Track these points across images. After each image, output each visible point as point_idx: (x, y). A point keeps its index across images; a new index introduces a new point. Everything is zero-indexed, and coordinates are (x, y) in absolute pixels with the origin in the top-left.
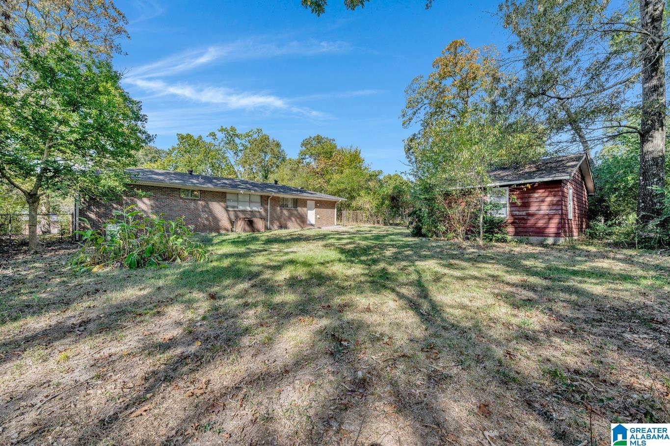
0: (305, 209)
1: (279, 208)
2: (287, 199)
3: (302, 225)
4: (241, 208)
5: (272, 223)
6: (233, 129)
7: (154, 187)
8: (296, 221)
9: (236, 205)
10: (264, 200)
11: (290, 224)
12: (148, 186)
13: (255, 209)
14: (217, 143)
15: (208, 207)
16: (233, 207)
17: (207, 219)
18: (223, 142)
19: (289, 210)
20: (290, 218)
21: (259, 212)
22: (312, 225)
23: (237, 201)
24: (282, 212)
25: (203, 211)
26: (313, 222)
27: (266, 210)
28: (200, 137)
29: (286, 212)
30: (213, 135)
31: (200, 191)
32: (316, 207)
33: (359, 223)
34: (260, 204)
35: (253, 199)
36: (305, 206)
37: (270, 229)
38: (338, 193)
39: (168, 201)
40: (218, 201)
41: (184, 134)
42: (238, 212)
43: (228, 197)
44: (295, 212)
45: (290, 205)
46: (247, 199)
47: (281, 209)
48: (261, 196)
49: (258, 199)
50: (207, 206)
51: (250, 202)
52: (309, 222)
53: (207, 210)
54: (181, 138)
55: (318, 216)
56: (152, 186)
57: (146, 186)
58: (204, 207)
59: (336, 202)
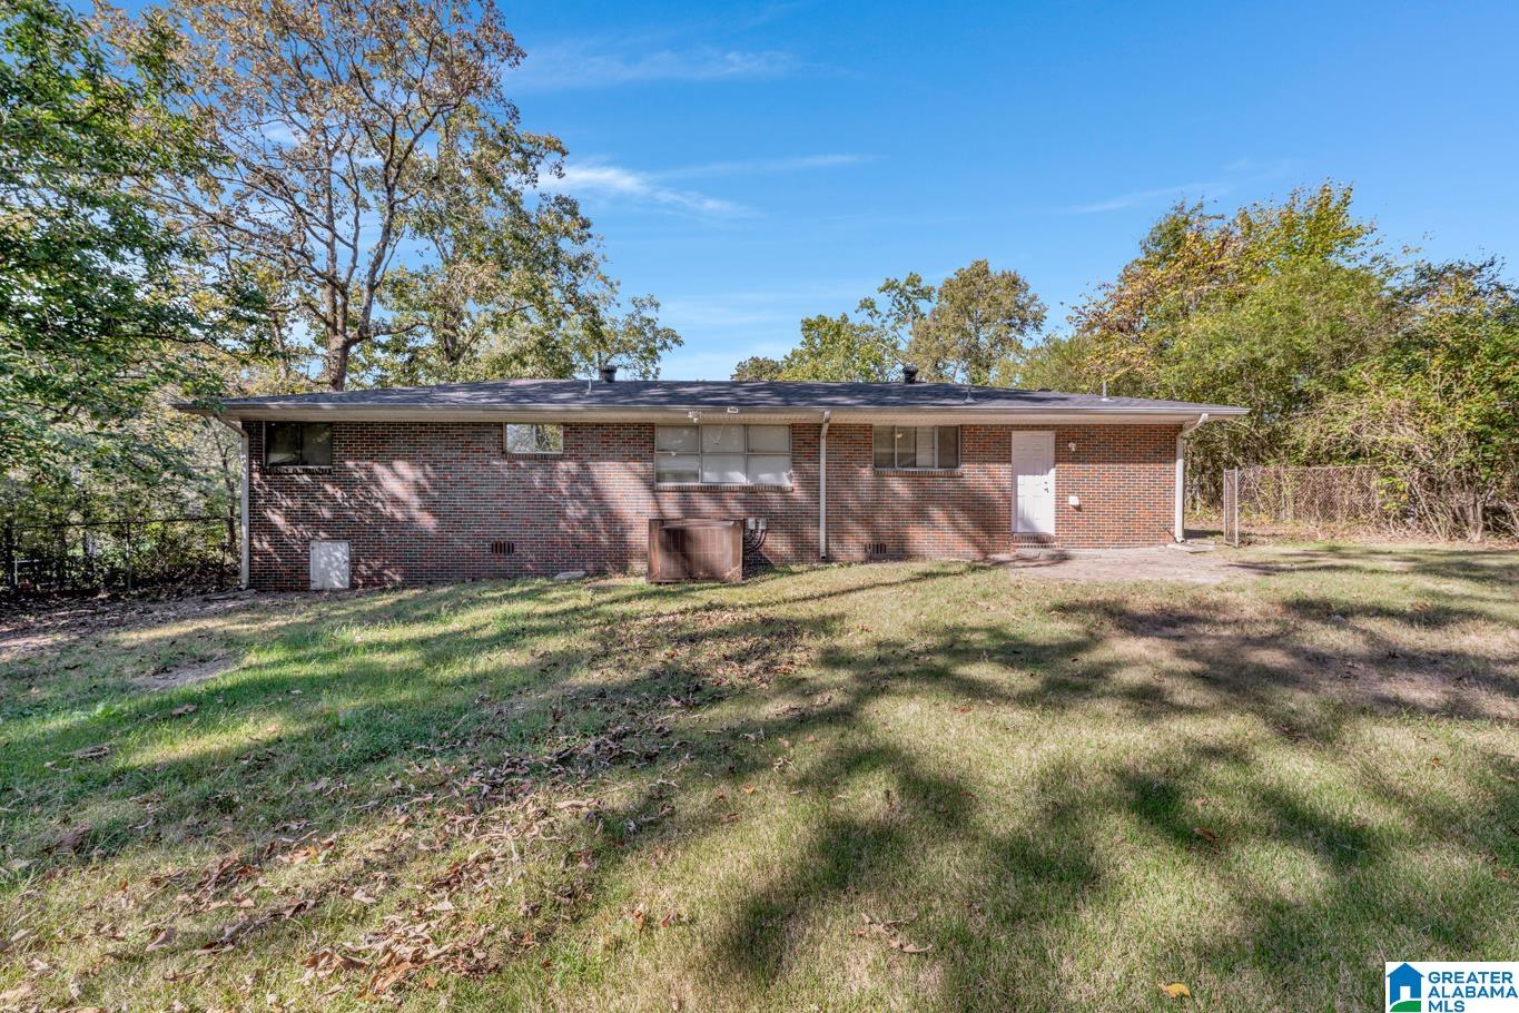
0: (1001, 471)
1: (866, 473)
2: (911, 434)
3: (982, 537)
4: (710, 477)
5: (837, 531)
6: (913, 280)
7: (424, 424)
8: (954, 523)
9: (694, 469)
10: (803, 441)
11: (919, 537)
12: (411, 424)
13: (767, 478)
14: (877, 323)
15: (591, 483)
16: (678, 476)
17: (586, 522)
18: (892, 318)
19: (915, 479)
20: (920, 514)
21: (779, 489)
22: (1040, 540)
23: (698, 452)
24: (879, 486)
25: (573, 497)
26: (1046, 524)
27: (810, 483)
28: (845, 319)
29: (899, 486)
30: (868, 305)
31: (565, 425)
32: (1061, 456)
33: (1341, 523)
34: (787, 460)
35: (761, 440)
36: (1004, 456)
37: (828, 559)
38: (1211, 389)
39: (467, 468)
40: (626, 458)
41: (814, 318)
42: (695, 496)
43: (663, 439)
44: (948, 485)
45: (926, 456)
46: (736, 441)
47: (877, 475)
48: (794, 428)
49: (781, 440)
50: (584, 477)
51: (750, 454)
52: (1027, 523)
53: (587, 491)
54: (808, 326)
55: (1074, 500)
56: (421, 424)
57: (404, 424)
58: (574, 479)
59: (1179, 428)
